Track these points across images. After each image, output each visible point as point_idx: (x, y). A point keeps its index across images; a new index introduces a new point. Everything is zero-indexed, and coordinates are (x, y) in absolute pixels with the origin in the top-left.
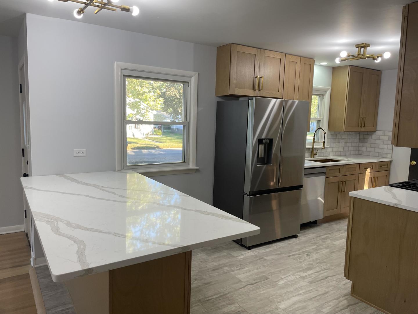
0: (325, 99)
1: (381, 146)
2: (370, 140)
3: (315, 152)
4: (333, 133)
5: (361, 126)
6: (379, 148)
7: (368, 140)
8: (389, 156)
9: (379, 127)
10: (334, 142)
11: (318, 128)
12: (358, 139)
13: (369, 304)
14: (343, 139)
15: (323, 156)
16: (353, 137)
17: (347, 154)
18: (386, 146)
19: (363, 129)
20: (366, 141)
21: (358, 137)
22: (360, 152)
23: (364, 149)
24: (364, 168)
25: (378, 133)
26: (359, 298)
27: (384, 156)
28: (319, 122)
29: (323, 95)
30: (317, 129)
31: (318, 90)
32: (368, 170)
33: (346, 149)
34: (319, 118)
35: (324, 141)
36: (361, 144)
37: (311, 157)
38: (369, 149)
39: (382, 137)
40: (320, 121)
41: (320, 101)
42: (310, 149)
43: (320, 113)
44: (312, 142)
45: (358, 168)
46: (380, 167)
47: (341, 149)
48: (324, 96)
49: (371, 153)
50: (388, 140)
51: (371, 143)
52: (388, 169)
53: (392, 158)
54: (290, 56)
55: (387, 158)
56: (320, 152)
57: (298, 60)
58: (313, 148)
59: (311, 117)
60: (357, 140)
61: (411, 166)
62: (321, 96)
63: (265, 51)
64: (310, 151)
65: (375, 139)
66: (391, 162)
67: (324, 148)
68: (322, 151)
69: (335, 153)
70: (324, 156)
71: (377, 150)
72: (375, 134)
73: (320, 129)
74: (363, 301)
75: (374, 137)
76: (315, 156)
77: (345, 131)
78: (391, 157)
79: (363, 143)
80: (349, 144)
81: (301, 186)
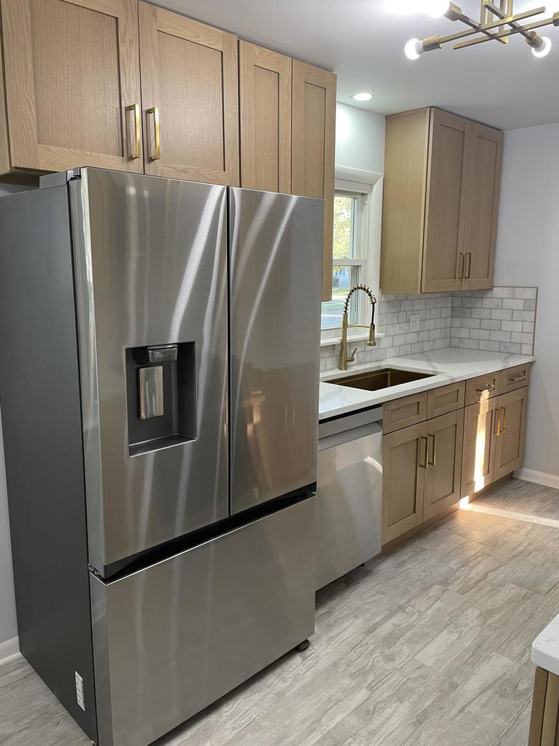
0: (369, 206)
1: (506, 326)
2: (478, 310)
3: (350, 351)
4: (391, 297)
5: (460, 276)
6: (500, 330)
7: (473, 309)
8: (527, 349)
9: (501, 277)
10: (395, 321)
11: (356, 286)
12: (450, 309)
14: (417, 312)
15: (370, 360)
16: (438, 306)
17: (426, 348)
18: (518, 326)
19: (465, 286)
20: (469, 312)
21: (450, 305)
22: (455, 341)
23: (464, 333)
24: (477, 390)
25: (497, 292)
27: (514, 349)
28: (356, 269)
29: (363, 194)
30: (353, 291)
31: (349, 178)
32: (486, 394)
33: (424, 336)
34: (356, 259)
35: (372, 324)
36: (457, 322)
37: (340, 369)
38: (476, 334)
39: (509, 303)
40: (358, 267)
41: (358, 211)
42: (336, 346)
43: (359, 248)
44: (341, 326)
45: (461, 393)
46: (510, 380)
47: (412, 338)
48: (366, 198)
50: (524, 310)
51: (481, 319)
52: (524, 383)
53: (533, 354)
54: (256, 50)
55: (521, 354)
56: (362, 352)
57: (285, 67)
58: (344, 343)
59: (334, 258)
60: (446, 312)
62: (359, 197)
63: (159, 11)
64: (337, 352)
65: (491, 309)
66: (531, 364)
67: (372, 341)
68: (366, 349)
69: (399, 350)
70: (372, 361)
71: (496, 336)
72: (490, 295)
73: (360, 290)
75: (487, 302)
76: (349, 364)
77: (423, 291)
78: (531, 353)
79: (461, 317)
80: (430, 324)
81: (312, 487)
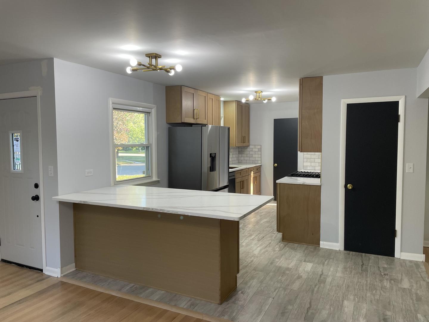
1: (254, 156)
2: (246, 152)
5: (243, 142)
6: (252, 157)
8: (259, 162)
9: (252, 142)
13: (293, 243)
16: (235, 151)
18: (257, 156)
19: (244, 145)
20: (243, 153)
21: (238, 150)
23: (242, 158)
25: (251, 147)
26: (287, 241)
27: (257, 162)
32: (252, 173)
36: (240, 155)
38: (246, 158)
39: (254, 150)
46: (257, 169)
49: (248, 161)
50: (258, 151)
51: (247, 154)
52: (259, 171)
53: (261, 163)
55: (258, 163)
60: (237, 153)
61: (274, 167)
65: (249, 151)
66: (261, 166)
71: (251, 159)
72: (249, 147)
74: (290, 242)
75: (248, 149)
77: (236, 146)
80: (234, 156)
81: (228, 185)
